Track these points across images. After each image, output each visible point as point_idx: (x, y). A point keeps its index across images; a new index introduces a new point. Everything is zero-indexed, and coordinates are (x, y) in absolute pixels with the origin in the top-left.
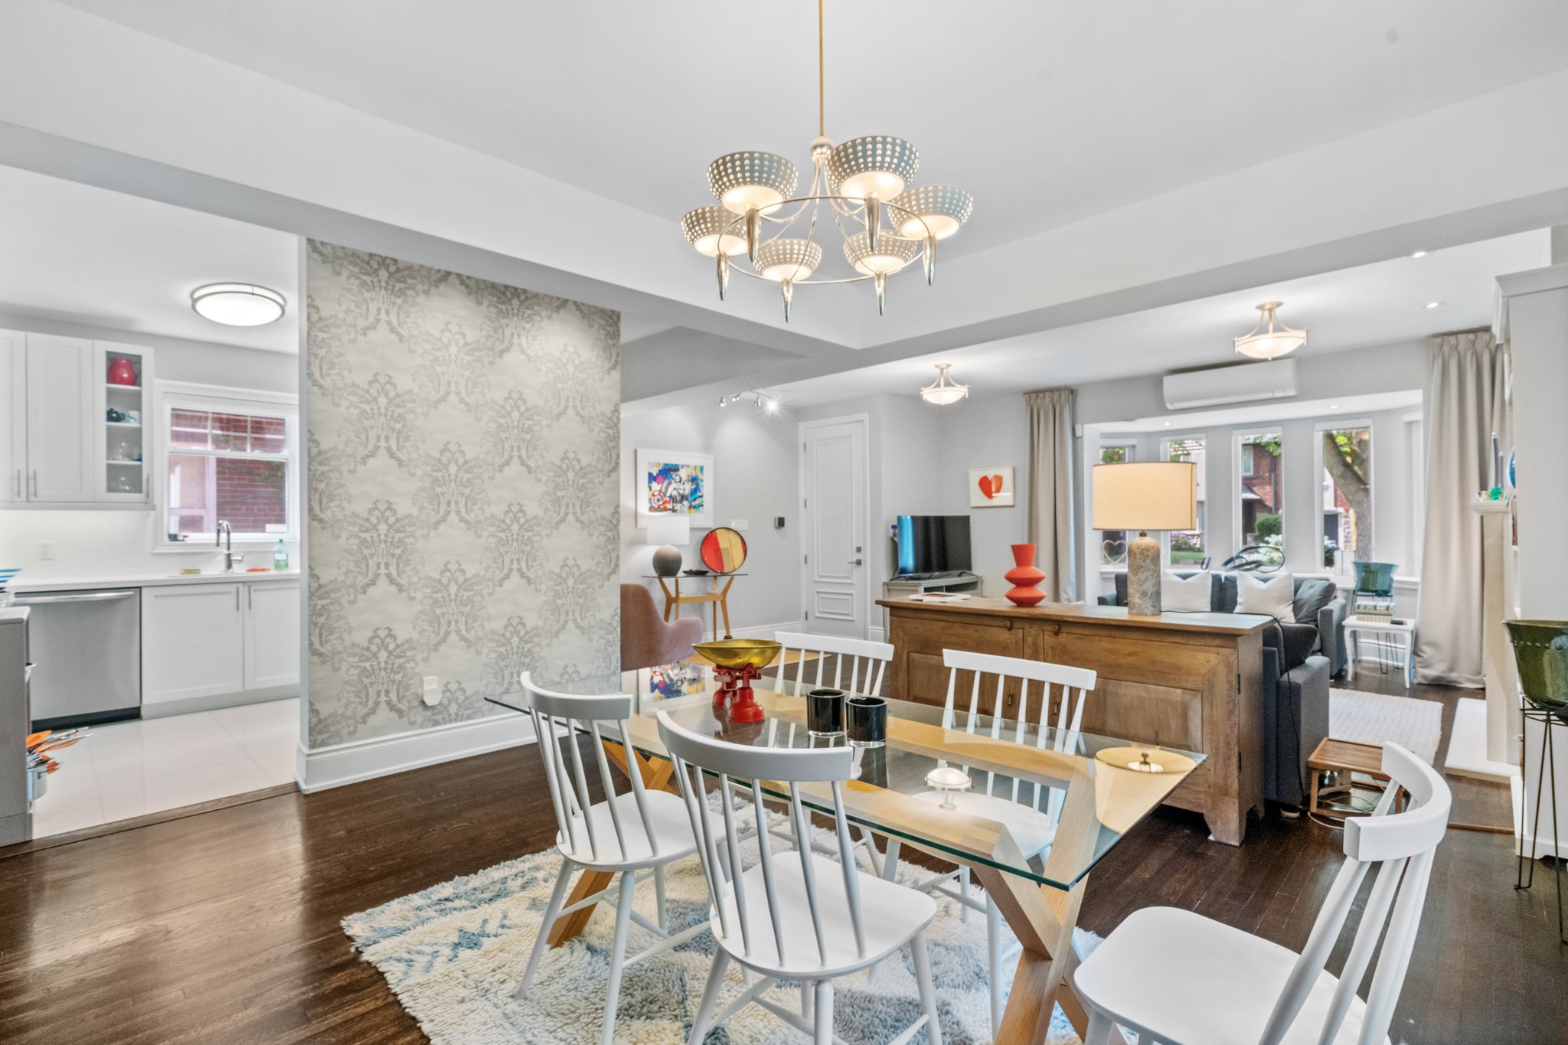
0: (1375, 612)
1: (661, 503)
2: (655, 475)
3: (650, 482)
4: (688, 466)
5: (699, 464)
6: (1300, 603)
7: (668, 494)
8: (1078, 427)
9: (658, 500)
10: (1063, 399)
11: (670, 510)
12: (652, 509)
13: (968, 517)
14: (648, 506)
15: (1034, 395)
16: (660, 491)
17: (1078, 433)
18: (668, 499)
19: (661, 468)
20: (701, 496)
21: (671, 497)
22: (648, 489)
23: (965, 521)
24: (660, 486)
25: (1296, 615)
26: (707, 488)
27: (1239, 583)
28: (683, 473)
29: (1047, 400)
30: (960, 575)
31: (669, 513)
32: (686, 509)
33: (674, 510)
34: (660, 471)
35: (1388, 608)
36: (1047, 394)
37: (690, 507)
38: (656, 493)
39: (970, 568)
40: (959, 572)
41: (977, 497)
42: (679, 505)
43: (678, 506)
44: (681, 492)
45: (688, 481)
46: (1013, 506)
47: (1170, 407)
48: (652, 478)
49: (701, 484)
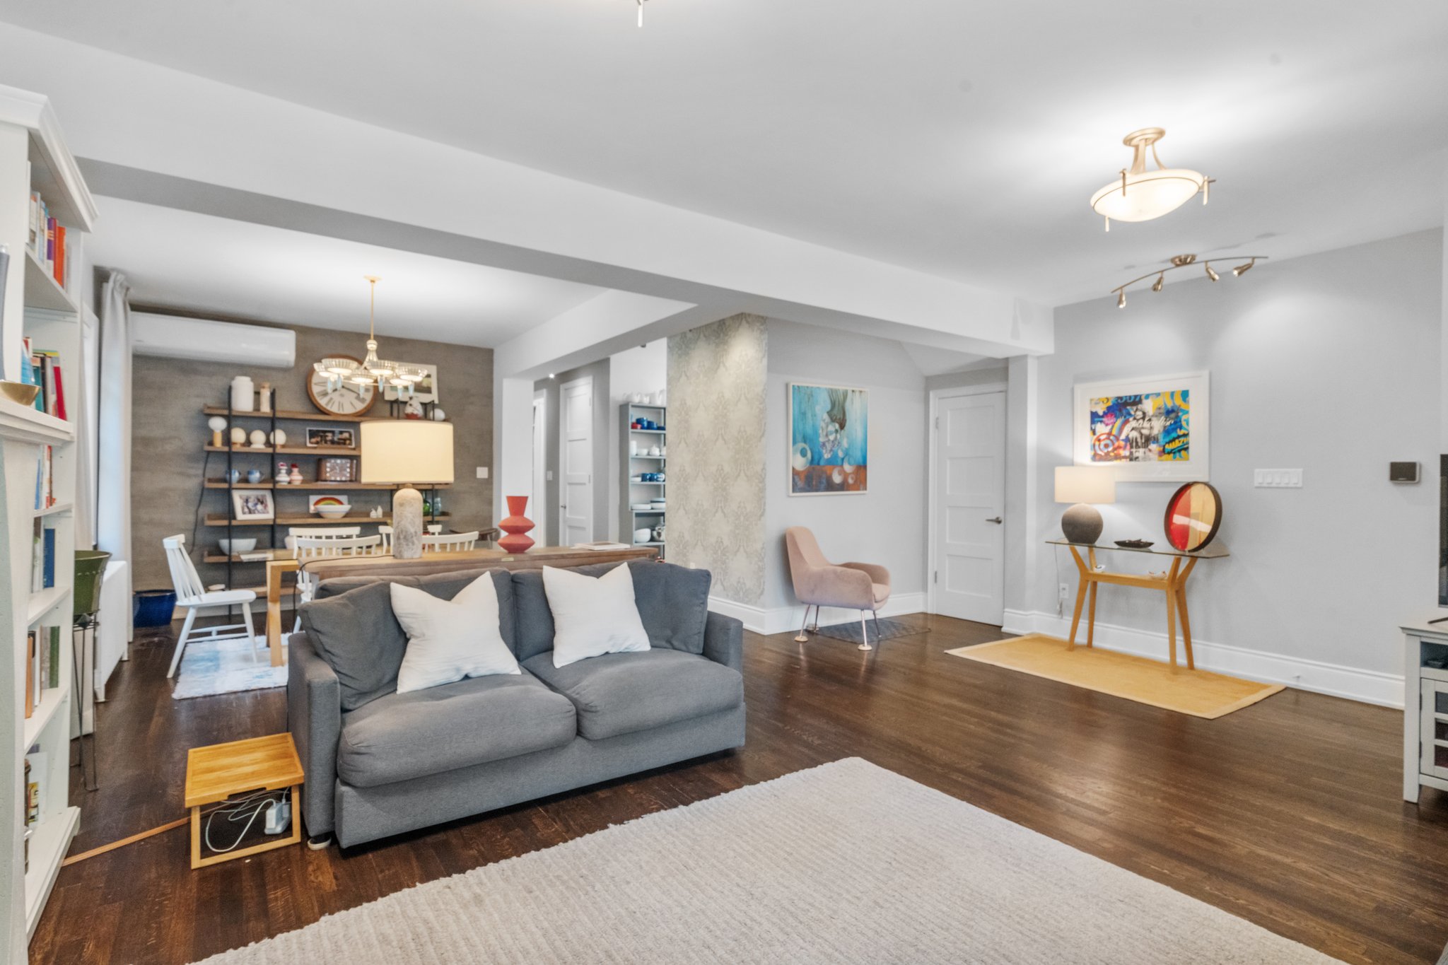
1: (1110, 449)
2: (1101, 413)
3: (1093, 422)
4: (1158, 395)
5: (1179, 386)
7: (1123, 437)
9: (1106, 446)
11: (1125, 457)
12: (1095, 457)
14: (1089, 453)
16: (1110, 434)
18: (1122, 443)
19: (1110, 404)
20: (1185, 435)
21: (1127, 439)
22: (1089, 432)
24: (1110, 427)
26: (1196, 421)
28: (1149, 406)
31: (1124, 462)
32: (1154, 455)
33: (1132, 458)
34: (1109, 408)
37: (1163, 452)
38: (1103, 437)
42: (1142, 450)
43: (1140, 453)
44: (1145, 432)
45: (1158, 415)
48: (1095, 417)
49: (1184, 418)
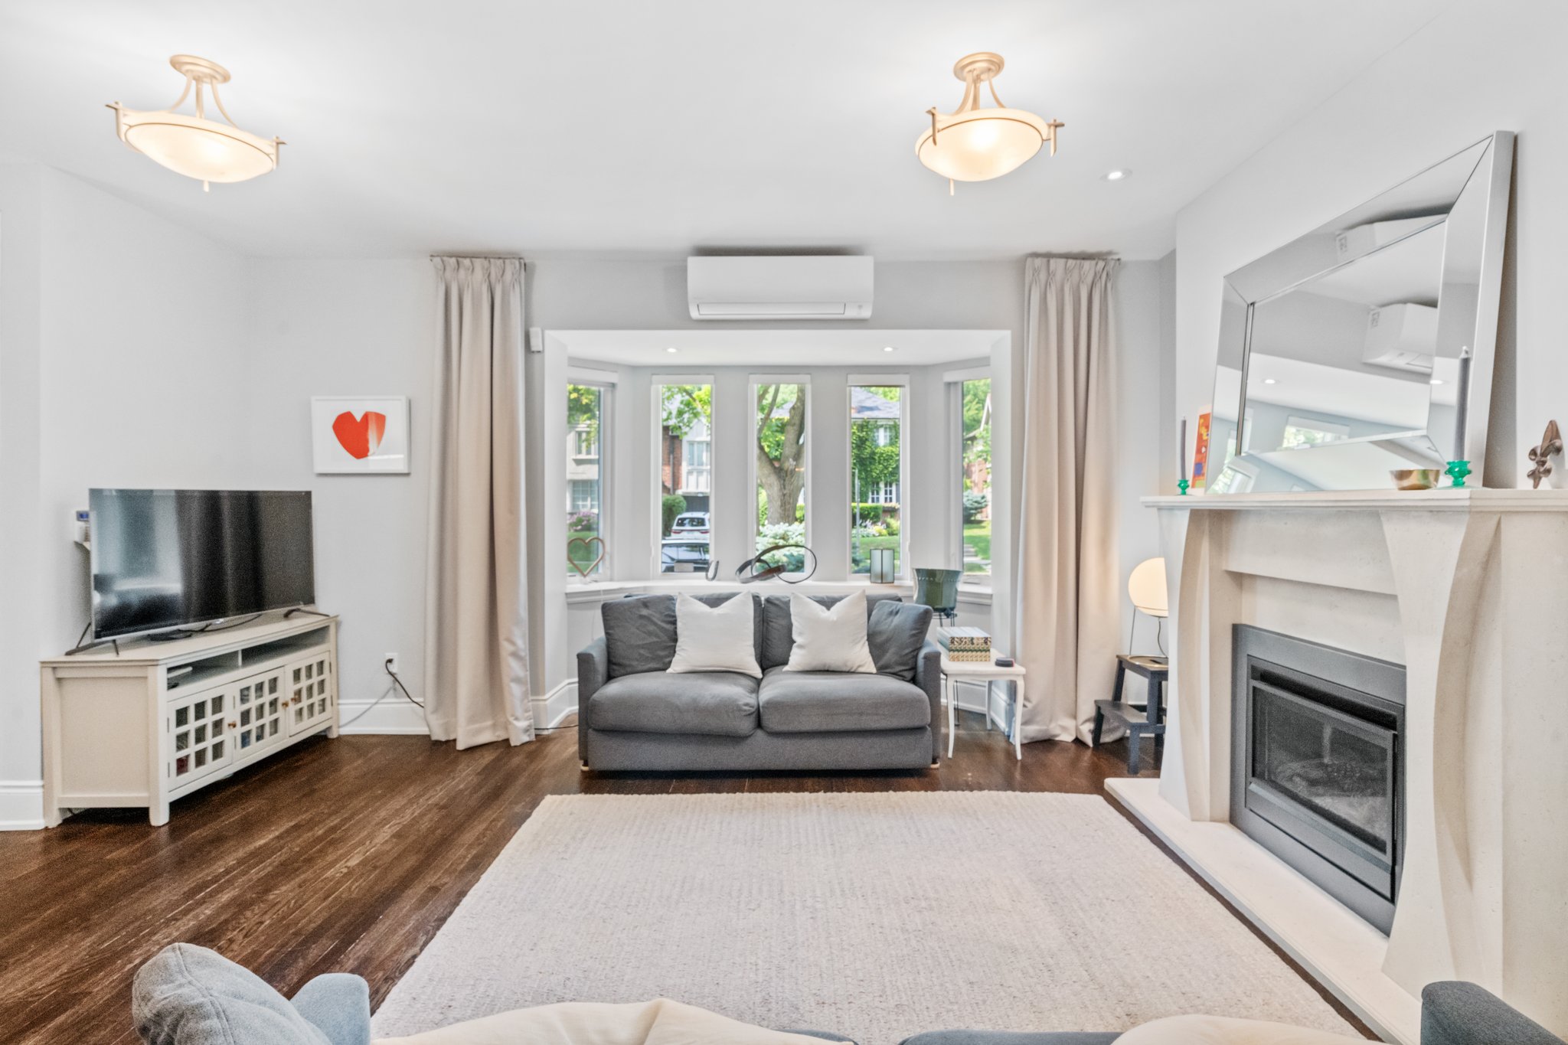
0: (972, 647)
6: (879, 639)
8: (535, 331)
10: (508, 276)
13: (308, 494)
15: (453, 260)
17: (536, 345)
23: (304, 500)
25: (876, 658)
27: (793, 610)
29: (479, 274)
30: (287, 616)
35: (986, 640)
36: (478, 262)
39: (311, 600)
40: (285, 610)
41: (332, 454)
46: (408, 474)
47: (694, 314)
